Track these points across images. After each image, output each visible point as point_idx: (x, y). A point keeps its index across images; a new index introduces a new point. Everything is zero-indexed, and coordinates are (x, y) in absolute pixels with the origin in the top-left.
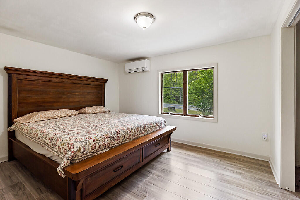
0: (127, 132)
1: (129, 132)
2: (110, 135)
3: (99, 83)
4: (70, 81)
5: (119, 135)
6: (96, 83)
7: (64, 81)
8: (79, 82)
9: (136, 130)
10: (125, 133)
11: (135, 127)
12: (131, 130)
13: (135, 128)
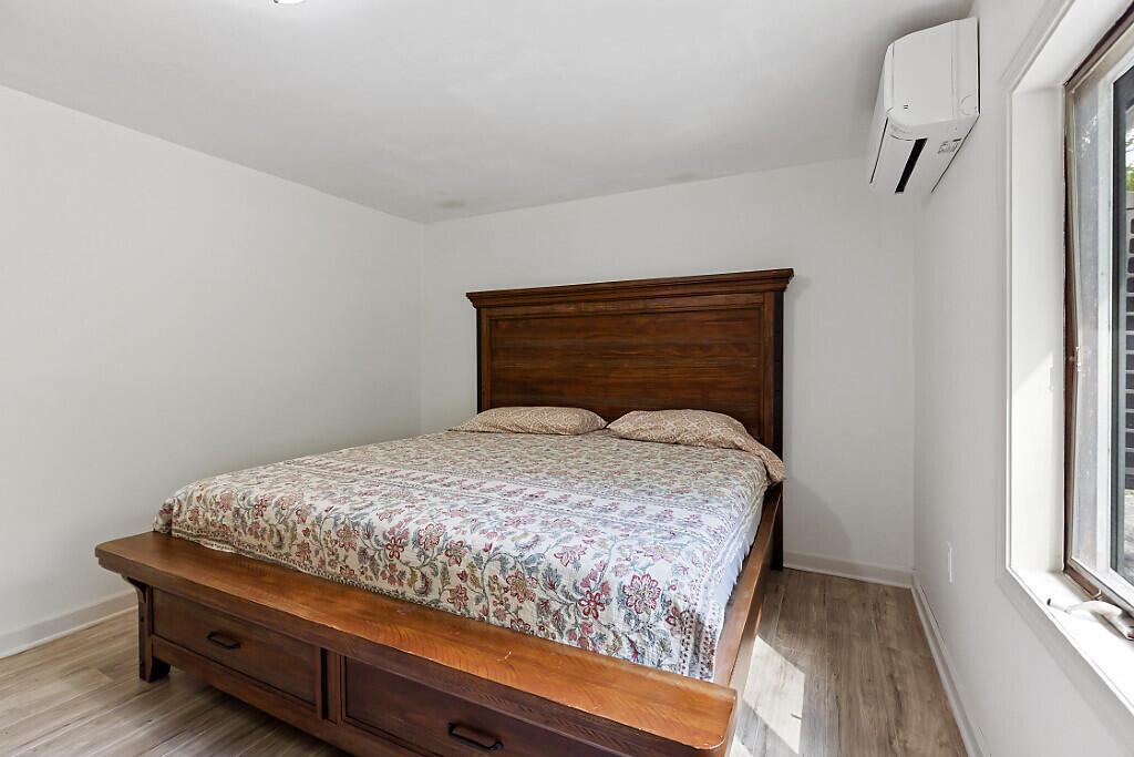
0: (291, 524)
1: (300, 529)
2: (235, 505)
3: (742, 299)
4: (610, 307)
5: (260, 519)
6: (719, 299)
7: (590, 308)
8: (640, 305)
9: (334, 536)
10: (285, 522)
11: (336, 519)
12: (313, 524)
13: (336, 525)
